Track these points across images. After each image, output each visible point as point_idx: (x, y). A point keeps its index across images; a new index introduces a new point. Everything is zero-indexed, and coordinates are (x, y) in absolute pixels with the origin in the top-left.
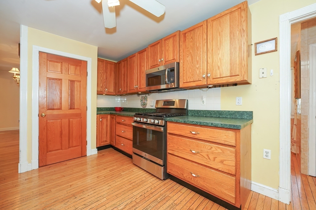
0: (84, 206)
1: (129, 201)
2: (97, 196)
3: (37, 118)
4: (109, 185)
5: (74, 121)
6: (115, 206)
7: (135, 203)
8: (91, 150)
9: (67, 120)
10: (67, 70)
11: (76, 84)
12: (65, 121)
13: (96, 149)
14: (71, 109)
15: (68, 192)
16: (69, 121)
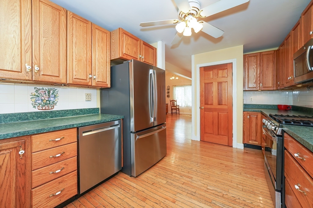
0: (196, 171)
1: (219, 190)
2: (206, 172)
3: (199, 109)
4: (221, 172)
5: (222, 114)
6: (208, 184)
7: (221, 195)
8: (238, 144)
9: (217, 113)
10: (217, 75)
11: (224, 84)
12: (215, 113)
13: (243, 145)
14: (219, 104)
15: (198, 159)
16: (218, 114)
